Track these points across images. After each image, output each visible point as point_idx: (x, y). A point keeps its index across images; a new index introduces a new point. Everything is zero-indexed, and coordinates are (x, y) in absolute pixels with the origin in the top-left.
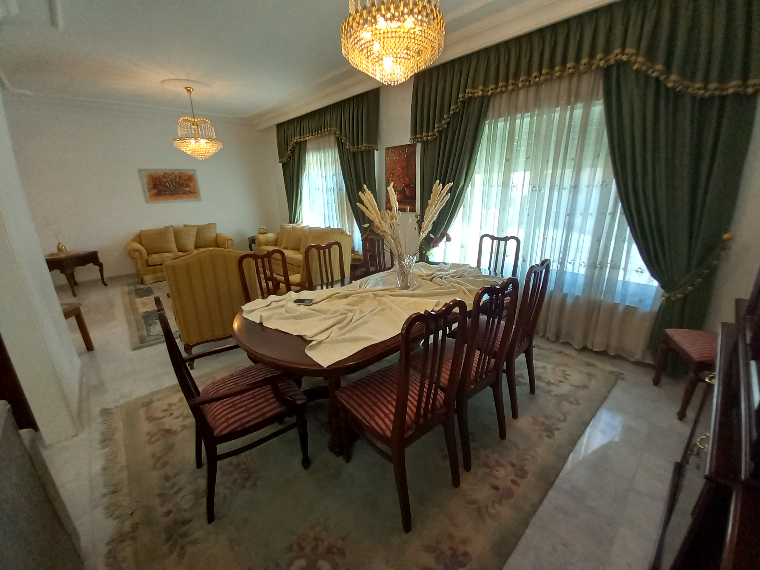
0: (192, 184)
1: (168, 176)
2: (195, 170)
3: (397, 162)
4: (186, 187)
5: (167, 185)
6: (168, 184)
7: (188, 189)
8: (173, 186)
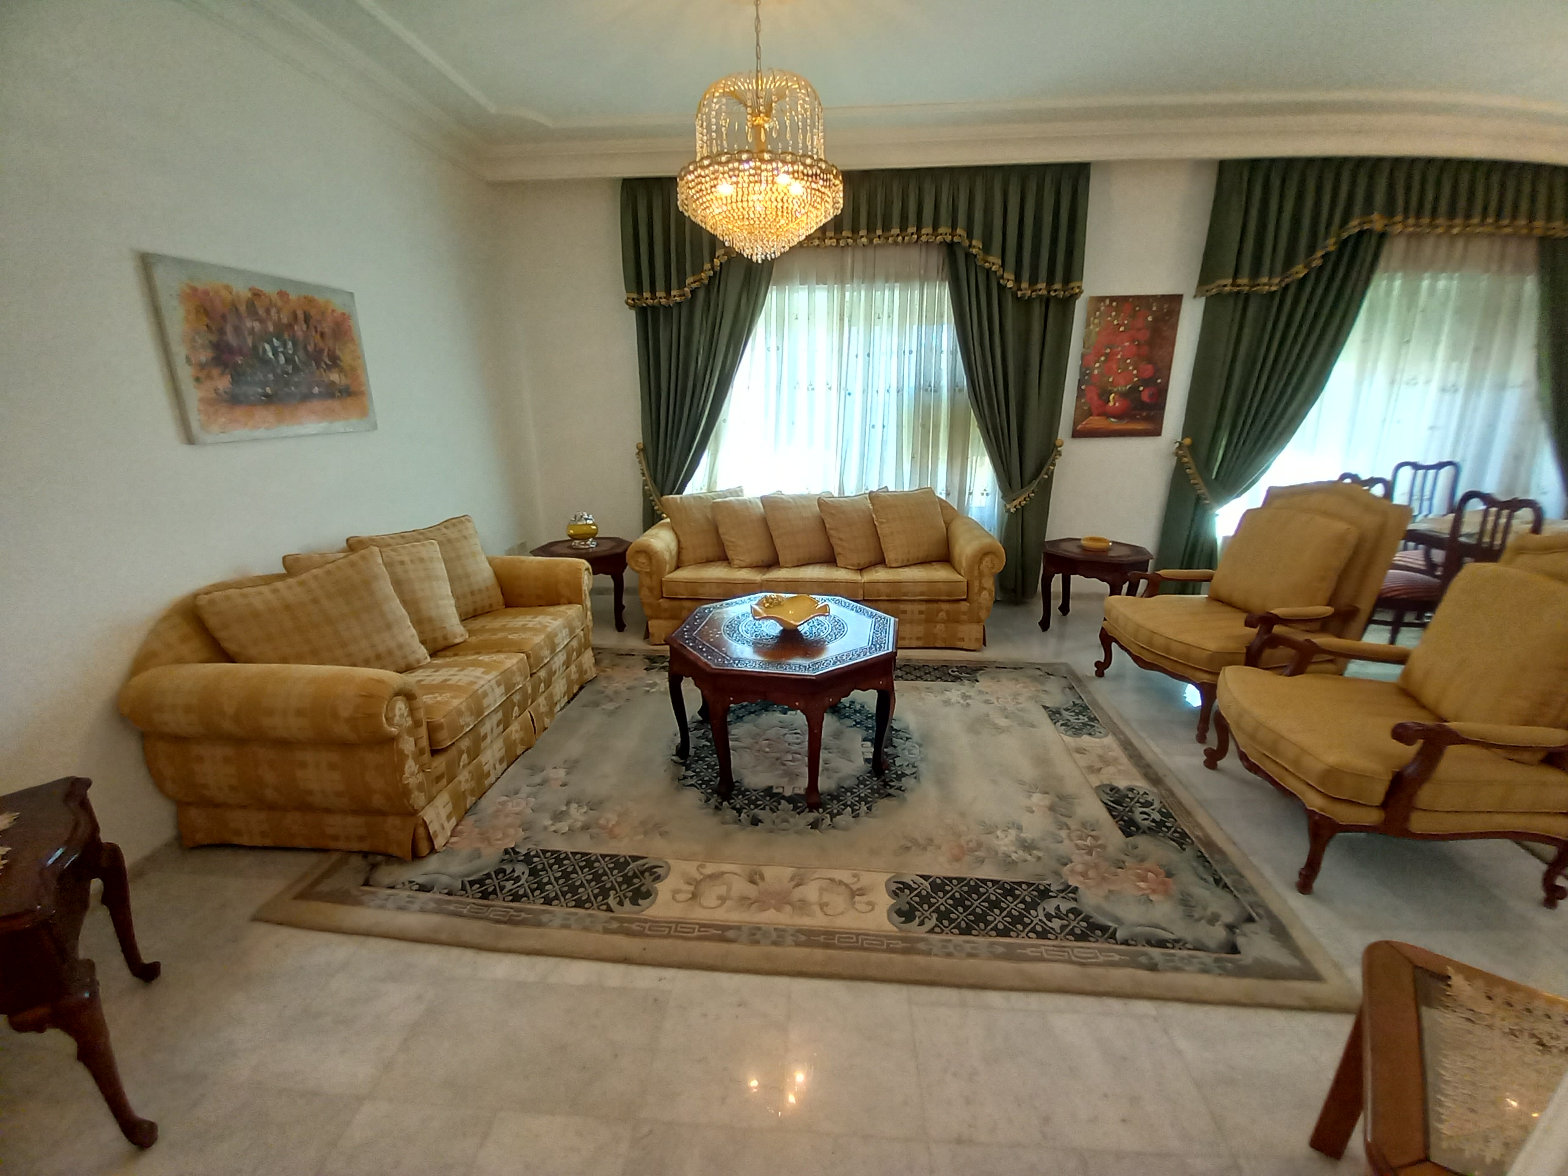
0: (346, 358)
1: (268, 311)
2: (352, 294)
3: (1122, 329)
4: (329, 368)
5: (265, 351)
6: (267, 347)
7: (335, 377)
8: (288, 361)
